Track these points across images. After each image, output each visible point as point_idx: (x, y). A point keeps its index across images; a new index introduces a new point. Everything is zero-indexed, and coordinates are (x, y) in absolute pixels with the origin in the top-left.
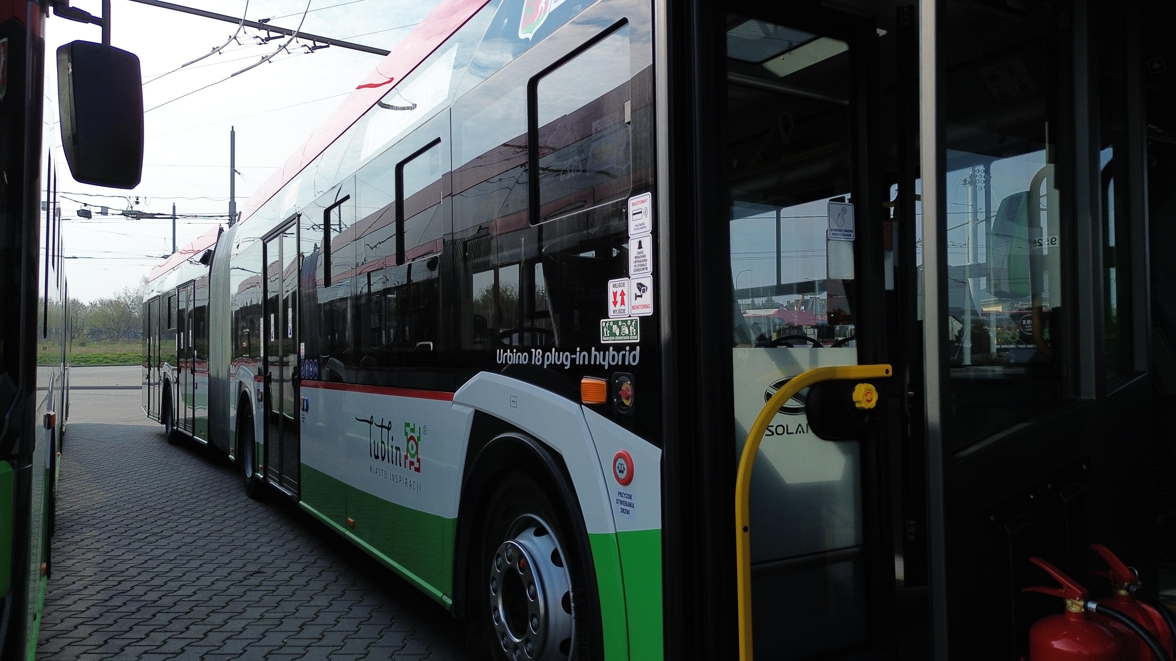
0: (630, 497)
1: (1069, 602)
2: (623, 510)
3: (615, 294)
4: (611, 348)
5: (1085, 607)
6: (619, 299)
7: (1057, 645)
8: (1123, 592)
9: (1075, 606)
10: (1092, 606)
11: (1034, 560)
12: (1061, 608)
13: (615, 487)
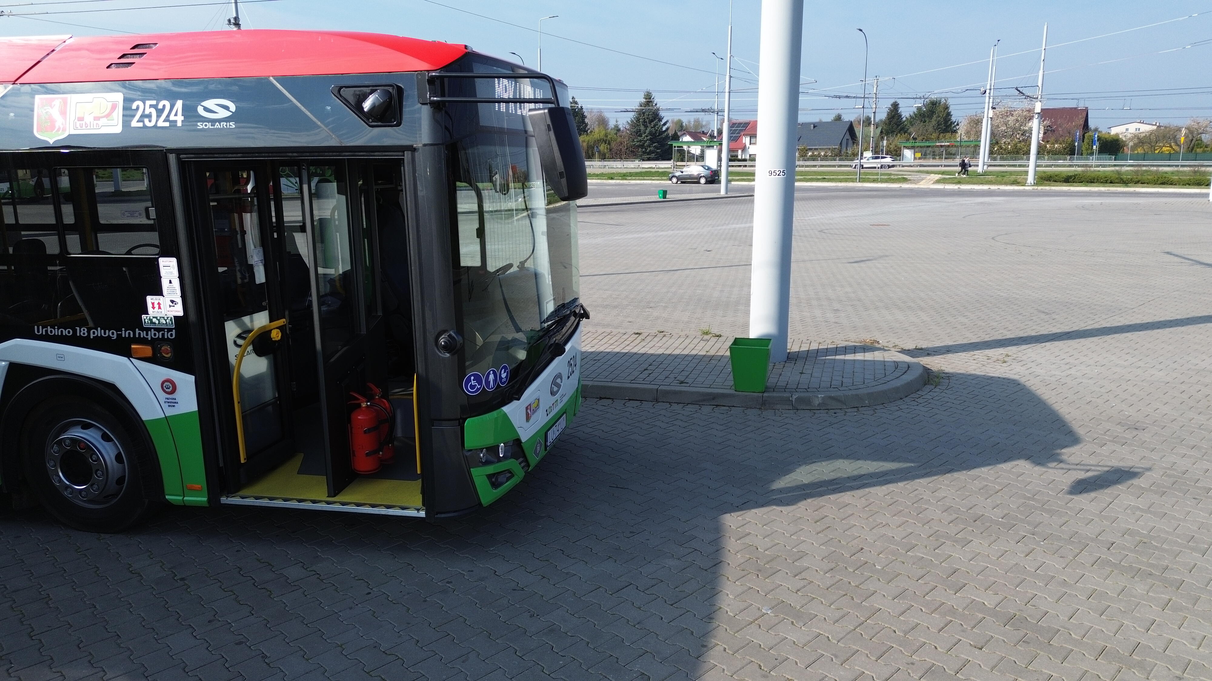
0: (175, 399)
1: (362, 404)
2: (169, 406)
3: (153, 304)
4: (152, 330)
5: (367, 404)
6: (156, 306)
7: (359, 417)
8: (377, 397)
9: (364, 405)
10: (369, 404)
11: (351, 393)
12: (359, 406)
13: (162, 396)
